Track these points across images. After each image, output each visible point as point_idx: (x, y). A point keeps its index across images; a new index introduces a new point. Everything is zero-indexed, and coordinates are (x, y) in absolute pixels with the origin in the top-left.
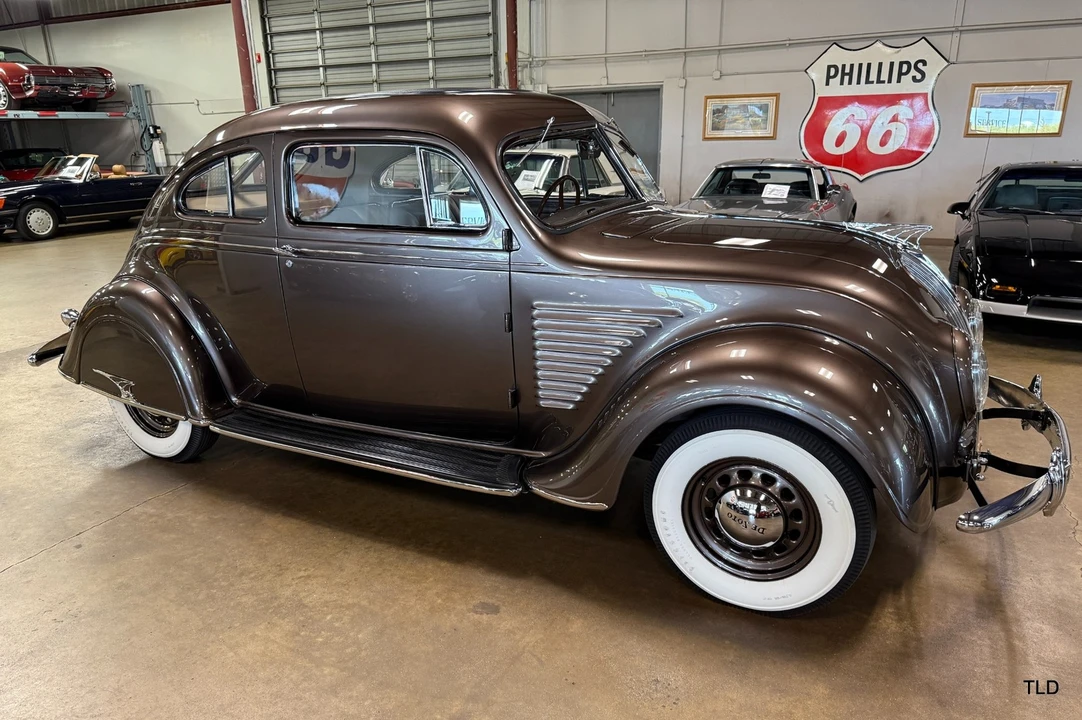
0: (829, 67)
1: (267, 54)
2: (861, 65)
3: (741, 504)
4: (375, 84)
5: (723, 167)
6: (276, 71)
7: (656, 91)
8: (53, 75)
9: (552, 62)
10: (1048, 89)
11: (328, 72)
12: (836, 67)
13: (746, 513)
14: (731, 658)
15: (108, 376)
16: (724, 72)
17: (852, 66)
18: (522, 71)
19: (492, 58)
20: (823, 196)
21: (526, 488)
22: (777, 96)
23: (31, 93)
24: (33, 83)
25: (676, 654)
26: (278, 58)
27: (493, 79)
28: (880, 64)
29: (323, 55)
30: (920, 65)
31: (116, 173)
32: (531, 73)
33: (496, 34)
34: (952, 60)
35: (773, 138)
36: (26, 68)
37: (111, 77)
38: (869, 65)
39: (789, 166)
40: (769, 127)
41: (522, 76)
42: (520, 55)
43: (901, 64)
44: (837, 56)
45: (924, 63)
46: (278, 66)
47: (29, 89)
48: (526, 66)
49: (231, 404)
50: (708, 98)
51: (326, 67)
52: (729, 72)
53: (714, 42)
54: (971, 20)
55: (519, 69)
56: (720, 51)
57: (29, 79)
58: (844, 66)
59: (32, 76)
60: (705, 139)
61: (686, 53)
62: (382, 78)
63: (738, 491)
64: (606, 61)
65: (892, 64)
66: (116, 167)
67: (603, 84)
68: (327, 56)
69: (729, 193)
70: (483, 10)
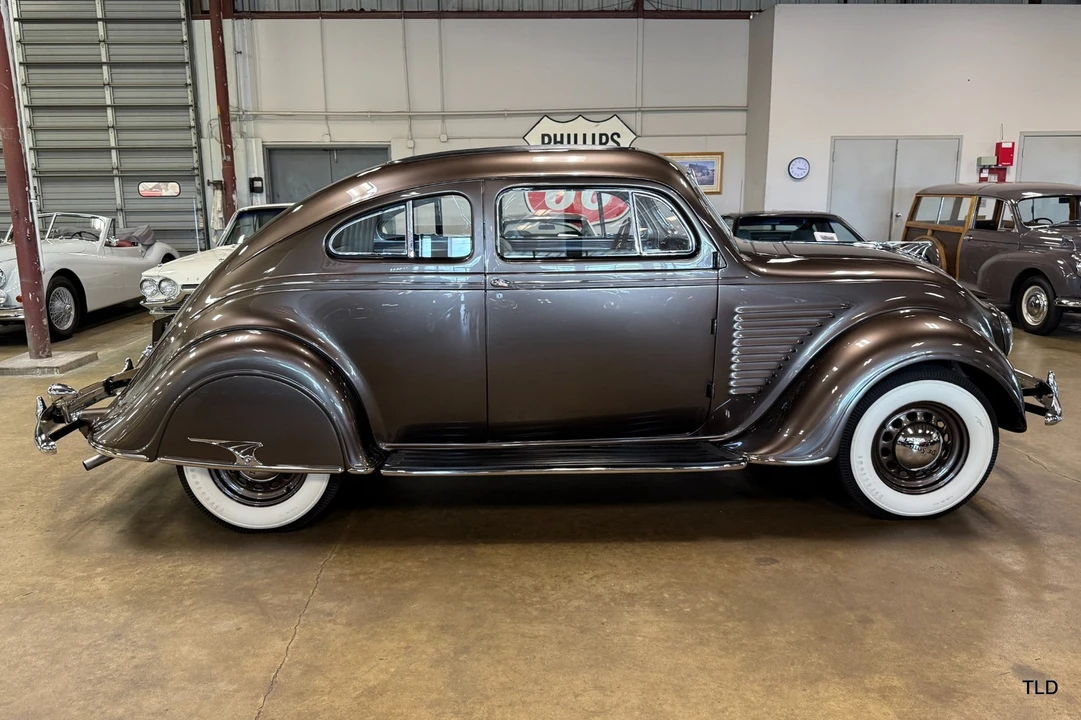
0: (543, 136)
2: (569, 135)
7: (384, 150)
9: (264, 117)
10: (708, 158)
12: (549, 136)
16: (451, 136)
17: (562, 135)
19: (189, 109)
27: (194, 131)
28: (585, 135)
30: (615, 137)
32: (241, 127)
33: (195, 85)
34: (639, 133)
38: (576, 135)
43: (601, 135)
44: (548, 126)
45: (619, 136)
48: (235, 119)
52: (454, 135)
53: (436, 107)
54: (649, 103)
56: (444, 116)
58: (555, 135)
61: (411, 116)
64: (327, 119)
65: (594, 135)
67: (326, 141)
70: (179, 59)
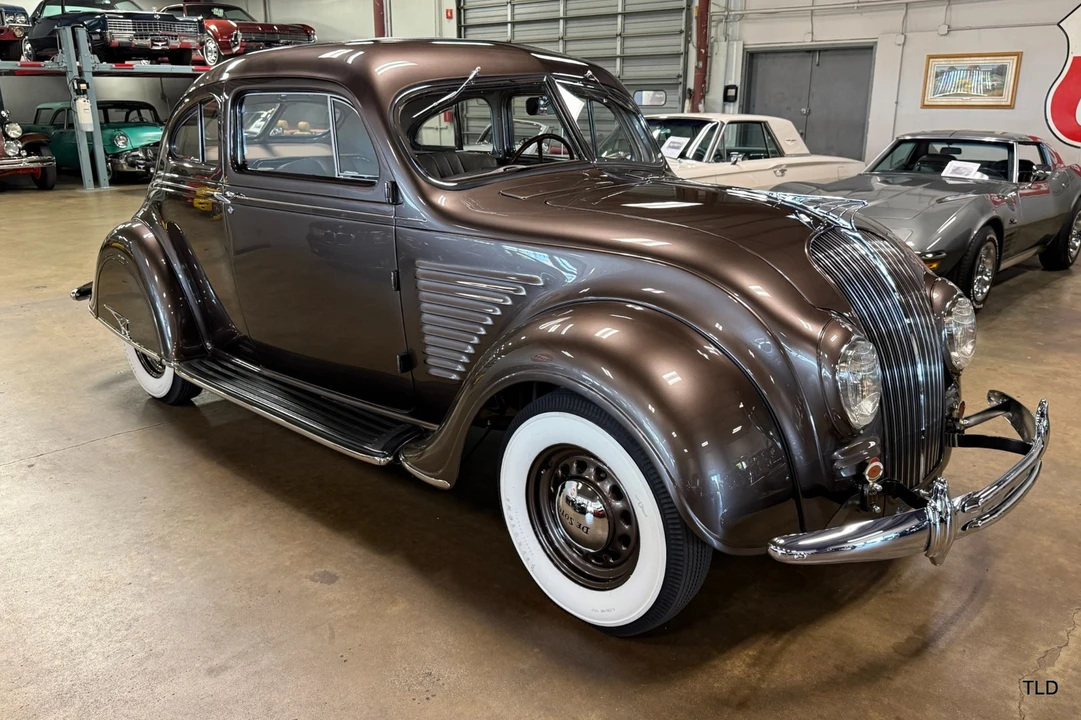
1: (459, 10)
3: (580, 500)
4: (561, 41)
5: (908, 138)
6: (466, 27)
7: (866, 50)
8: (259, 32)
9: (750, 16)
11: (516, 29)
13: (583, 511)
14: (526, 667)
15: (113, 313)
16: (953, 26)
18: (716, 26)
19: (685, 11)
20: (1023, 178)
21: (396, 458)
22: (1019, 55)
23: (238, 48)
24: (239, 40)
25: (472, 652)
26: (470, 14)
27: (683, 35)
29: (513, 10)
31: (301, 131)
32: (726, 29)
35: (1010, 107)
36: (235, 25)
37: (314, 34)
39: (993, 140)
40: (1005, 92)
41: (717, 32)
42: (713, 9)
46: (470, 22)
47: (236, 45)
48: (721, 21)
49: (204, 349)
50: (930, 57)
51: (514, 24)
52: (960, 26)
55: (713, 24)
57: (236, 35)
59: (239, 33)
60: (924, 106)
62: (569, 35)
63: (581, 485)
64: (812, 15)
66: (301, 124)
67: (807, 42)
68: (516, 11)
69: (919, 170)
